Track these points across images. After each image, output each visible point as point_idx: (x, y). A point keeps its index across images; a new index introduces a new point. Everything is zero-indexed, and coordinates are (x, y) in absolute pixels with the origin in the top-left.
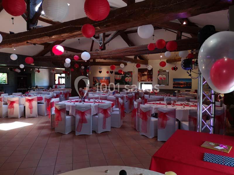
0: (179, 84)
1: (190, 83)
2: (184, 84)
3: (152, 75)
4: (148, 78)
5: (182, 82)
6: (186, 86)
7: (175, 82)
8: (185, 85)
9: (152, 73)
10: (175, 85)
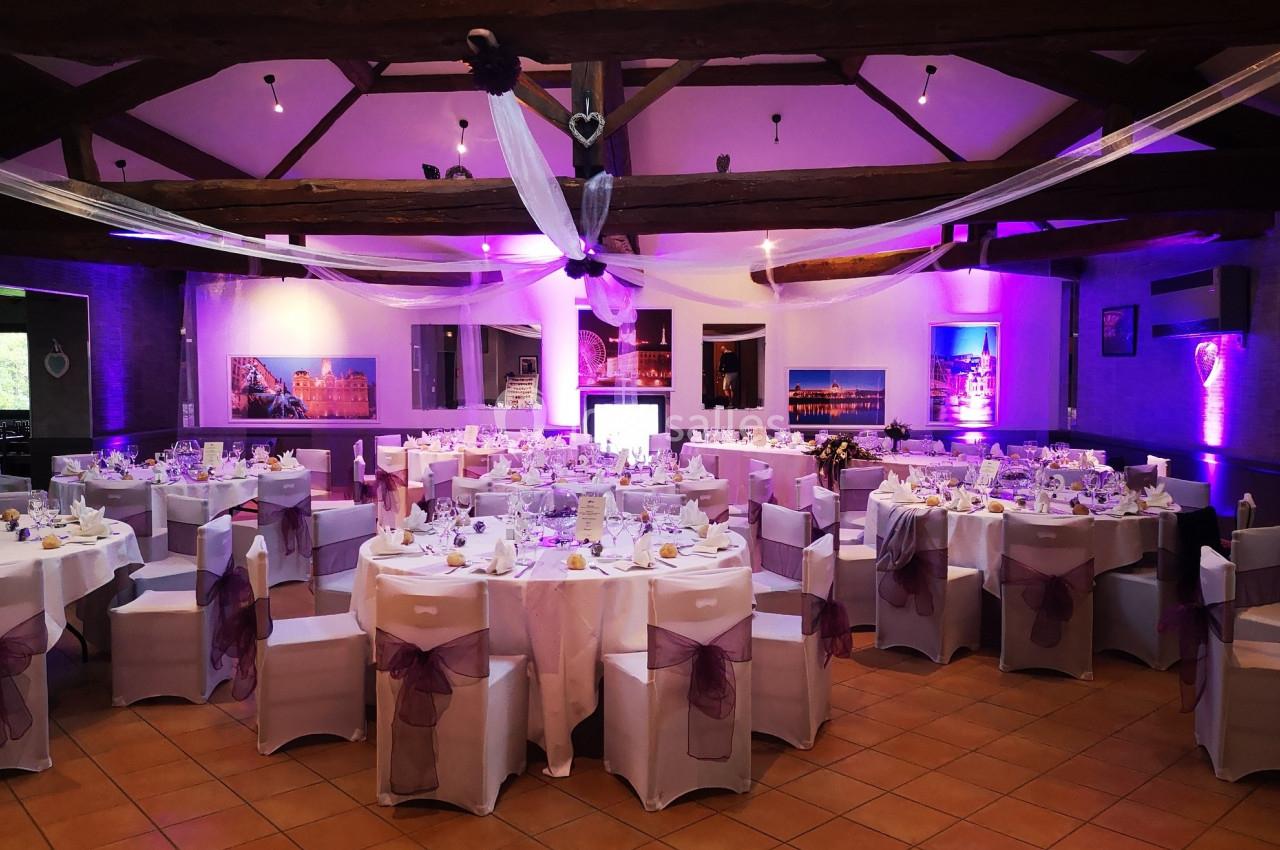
0: (822, 399)
1: (875, 393)
2: (848, 400)
3: (668, 348)
4: (644, 365)
5: (834, 390)
6: (857, 408)
7: (797, 388)
8: (854, 406)
9: (669, 339)
10: (799, 407)
